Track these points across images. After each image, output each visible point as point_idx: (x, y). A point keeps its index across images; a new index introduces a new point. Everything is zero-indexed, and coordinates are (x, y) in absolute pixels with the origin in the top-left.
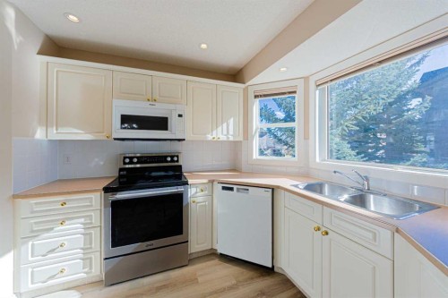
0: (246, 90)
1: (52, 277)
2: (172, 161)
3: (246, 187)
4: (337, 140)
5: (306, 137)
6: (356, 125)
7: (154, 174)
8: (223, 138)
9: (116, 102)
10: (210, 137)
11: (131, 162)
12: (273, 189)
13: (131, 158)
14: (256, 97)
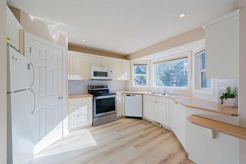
0: (130, 63)
1: (79, 124)
2: (106, 87)
3: (134, 95)
4: (158, 80)
5: (150, 79)
6: (165, 74)
7: (100, 92)
8: (124, 79)
9: (92, 67)
10: (119, 79)
11: (93, 88)
12: (142, 94)
13: (93, 86)
14: (134, 65)
